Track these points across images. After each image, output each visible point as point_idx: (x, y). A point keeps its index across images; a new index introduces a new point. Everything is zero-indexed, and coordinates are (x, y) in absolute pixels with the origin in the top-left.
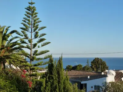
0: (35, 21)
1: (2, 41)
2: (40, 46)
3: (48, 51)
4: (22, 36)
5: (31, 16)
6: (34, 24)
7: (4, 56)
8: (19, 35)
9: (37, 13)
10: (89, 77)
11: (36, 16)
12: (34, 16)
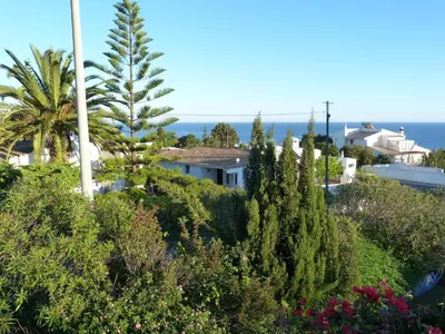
0: (139, 37)
1: (61, 84)
2: (152, 97)
3: (170, 109)
4: (109, 72)
5: (128, 27)
6: (138, 44)
7: (67, 120)
8: (102, 69)
9: (142, 20)
10: (238, 160)
11: (140, 27)
12: (136, 25)
